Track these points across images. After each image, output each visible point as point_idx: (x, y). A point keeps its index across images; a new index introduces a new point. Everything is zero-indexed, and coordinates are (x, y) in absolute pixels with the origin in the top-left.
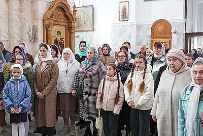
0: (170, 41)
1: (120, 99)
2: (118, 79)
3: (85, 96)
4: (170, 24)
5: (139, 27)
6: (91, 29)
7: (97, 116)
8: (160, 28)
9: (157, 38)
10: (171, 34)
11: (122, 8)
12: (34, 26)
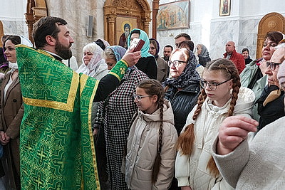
1: (162, 170)
5: (243, 23)
6: (187, 26)
8: (271, 24)
12: (91, 17)
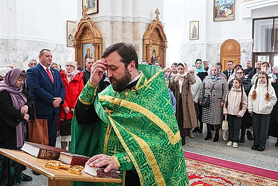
0: (239, 59)
2: (242, 91)
3: (212, 104)
4: (239, 44)
5: (209, 46)
7: (224, 120)
8: (230, 47)
9: (227, 56)
10: (240, 52)
11: (192, 27)
